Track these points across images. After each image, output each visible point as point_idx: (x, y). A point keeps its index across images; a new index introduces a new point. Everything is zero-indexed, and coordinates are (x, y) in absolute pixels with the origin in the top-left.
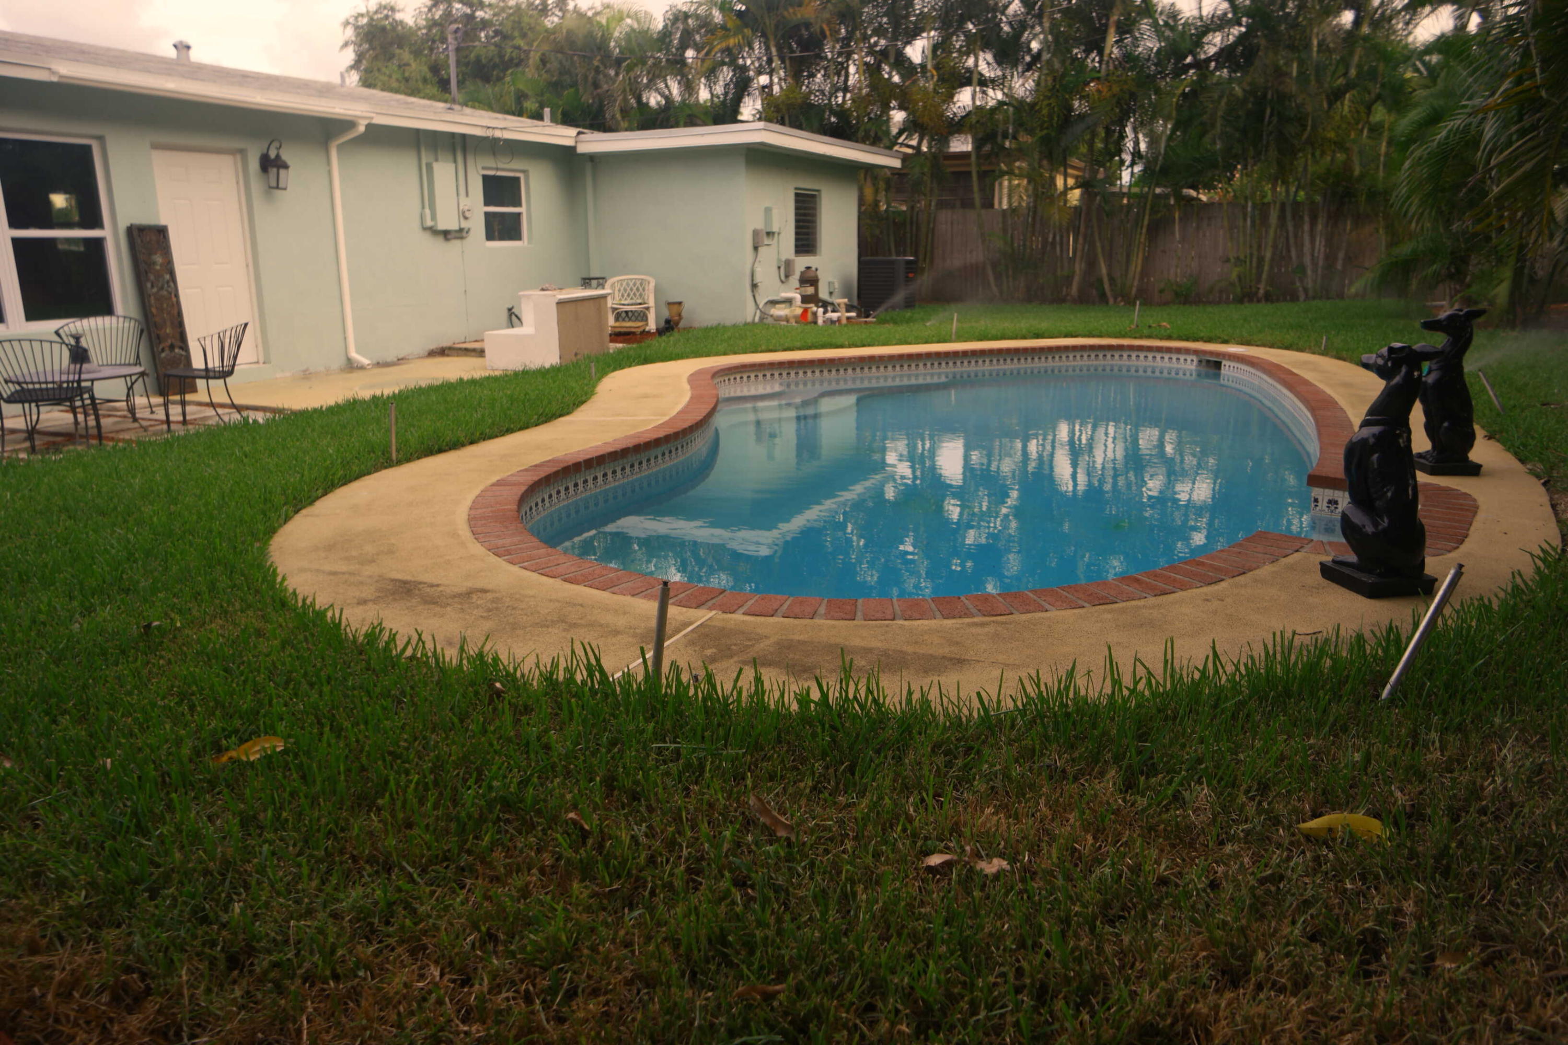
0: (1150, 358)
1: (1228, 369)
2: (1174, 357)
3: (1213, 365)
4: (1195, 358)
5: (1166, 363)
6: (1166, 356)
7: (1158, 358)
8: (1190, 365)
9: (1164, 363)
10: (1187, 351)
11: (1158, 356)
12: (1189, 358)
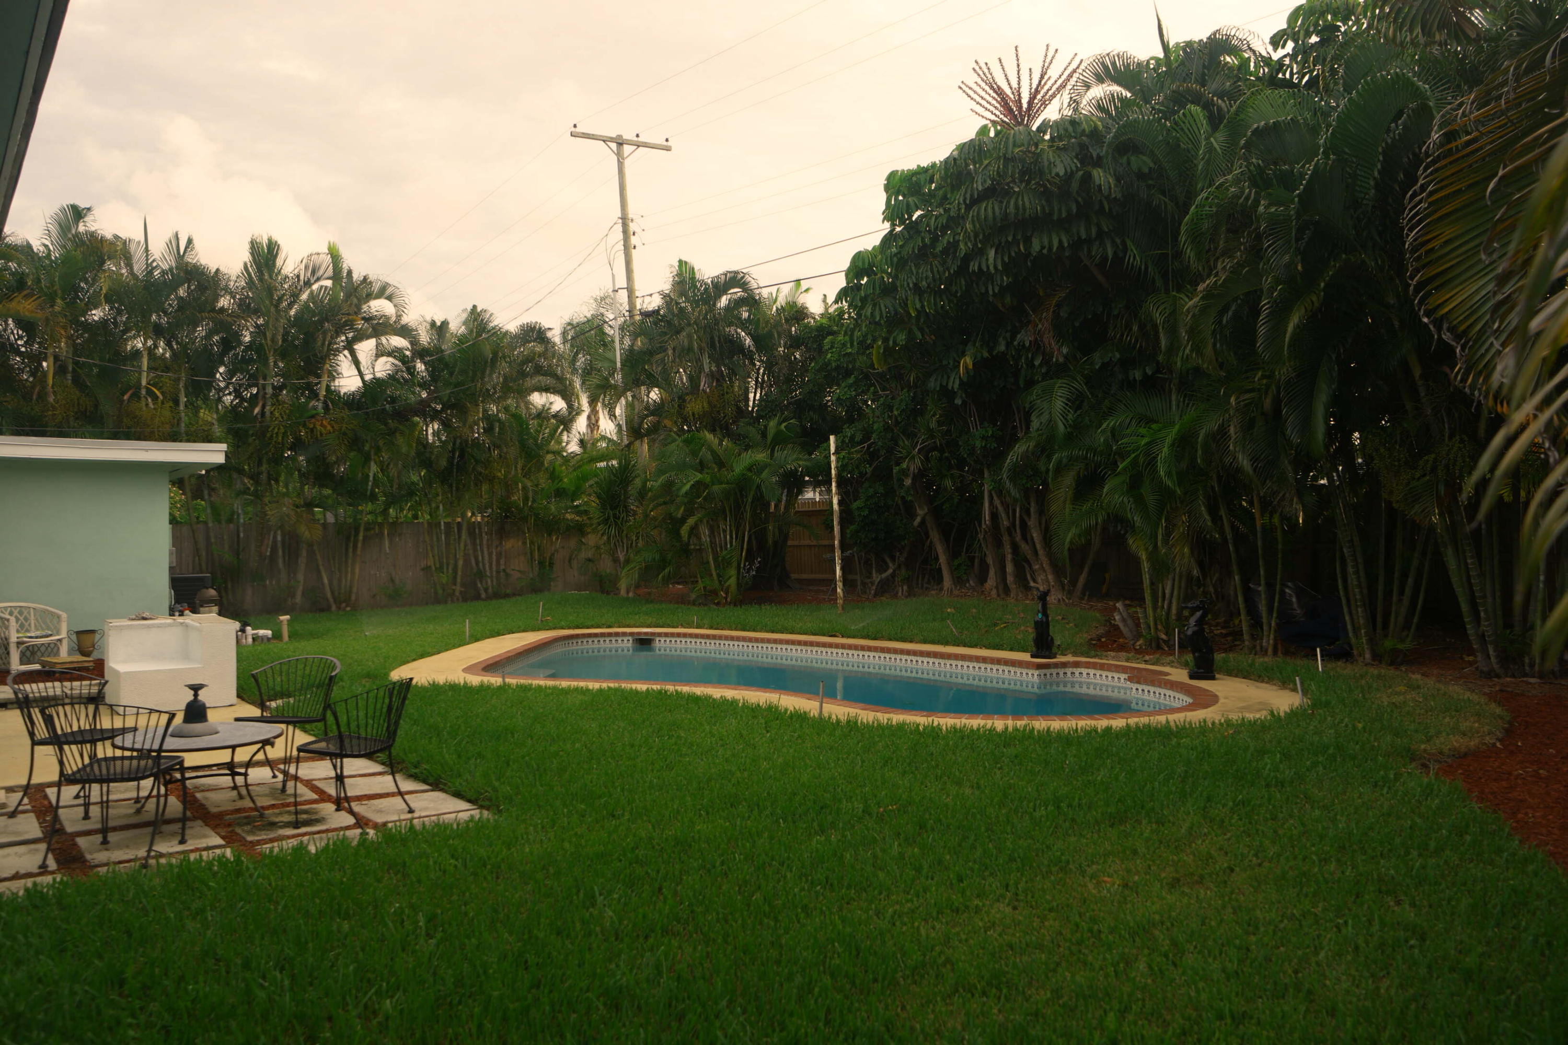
0: (596, 642)
1: (659, 643)
2: (613, 639)
3: (644, 643)
4: (630, 638)
5: (608, 645)
6: (608, 639)
7: (602, 642)
8: (627, 644)
9: (605, 644)
10: (624, 634)
11: (602, 640)
12: (625, 639)
